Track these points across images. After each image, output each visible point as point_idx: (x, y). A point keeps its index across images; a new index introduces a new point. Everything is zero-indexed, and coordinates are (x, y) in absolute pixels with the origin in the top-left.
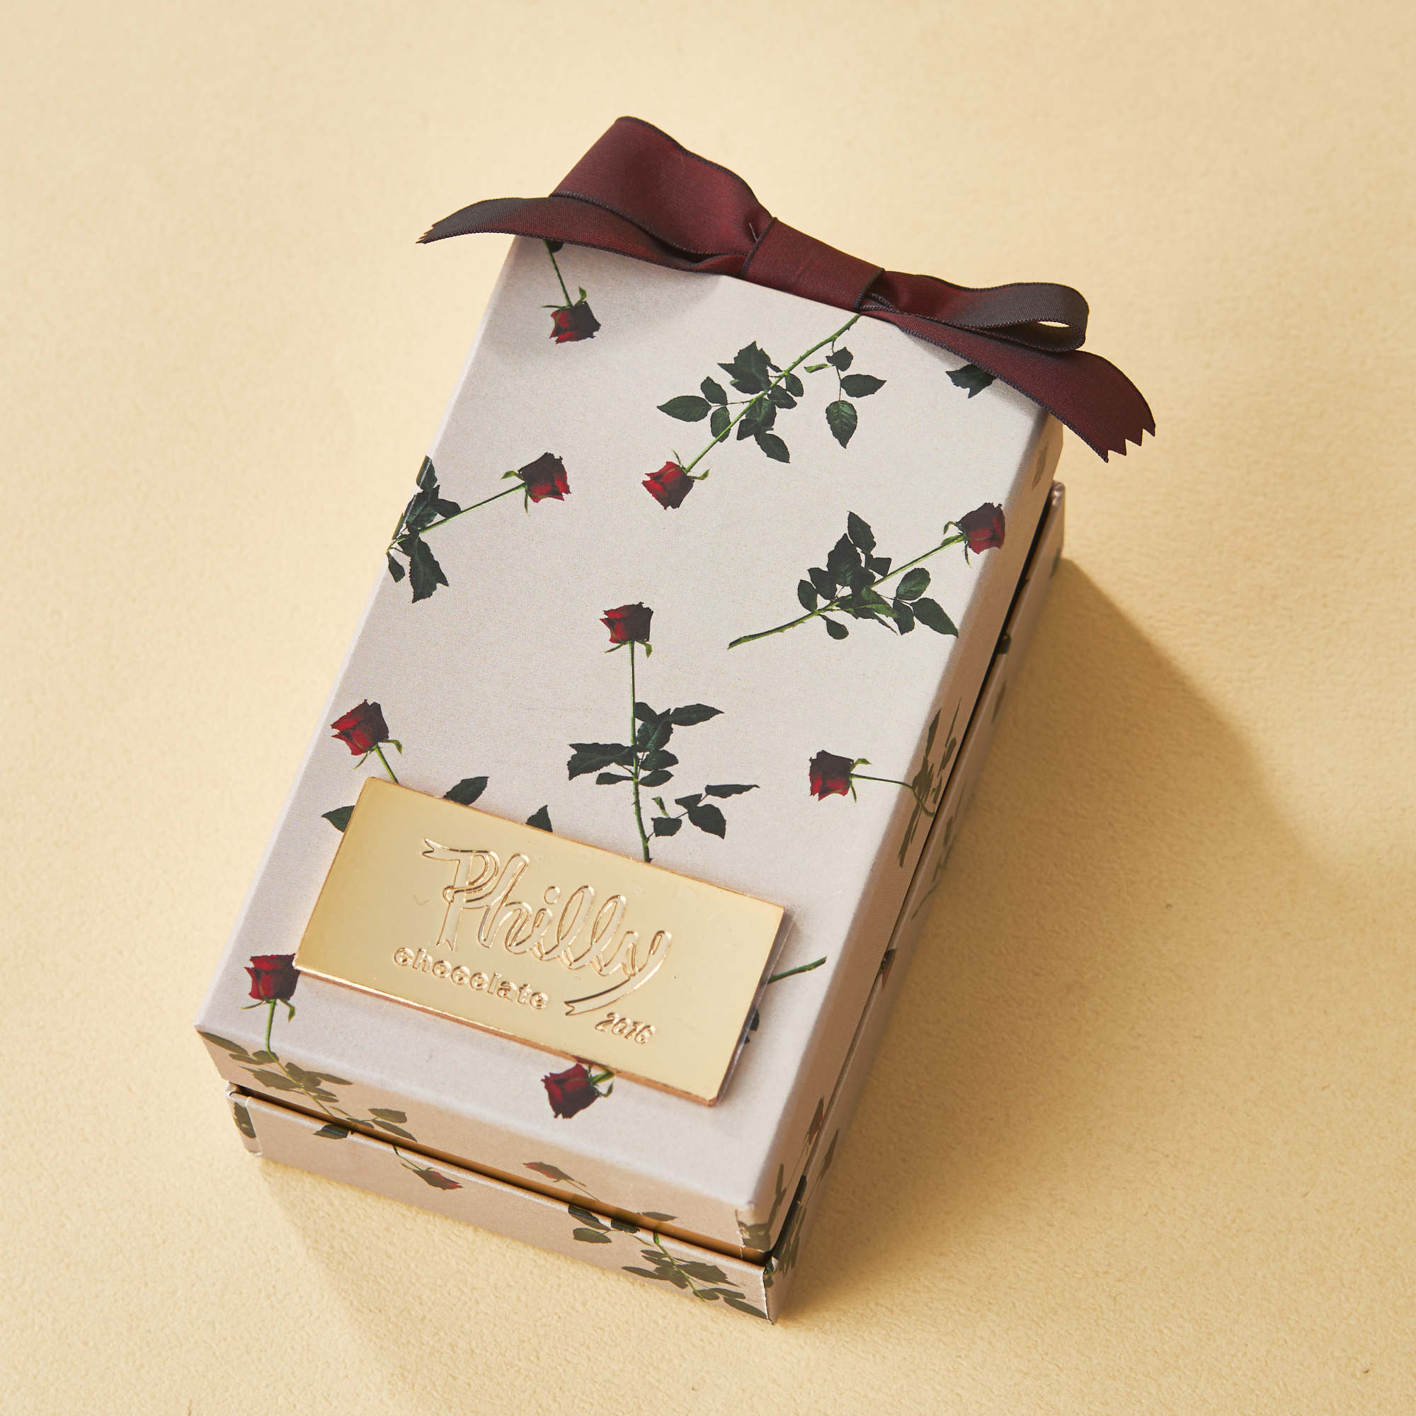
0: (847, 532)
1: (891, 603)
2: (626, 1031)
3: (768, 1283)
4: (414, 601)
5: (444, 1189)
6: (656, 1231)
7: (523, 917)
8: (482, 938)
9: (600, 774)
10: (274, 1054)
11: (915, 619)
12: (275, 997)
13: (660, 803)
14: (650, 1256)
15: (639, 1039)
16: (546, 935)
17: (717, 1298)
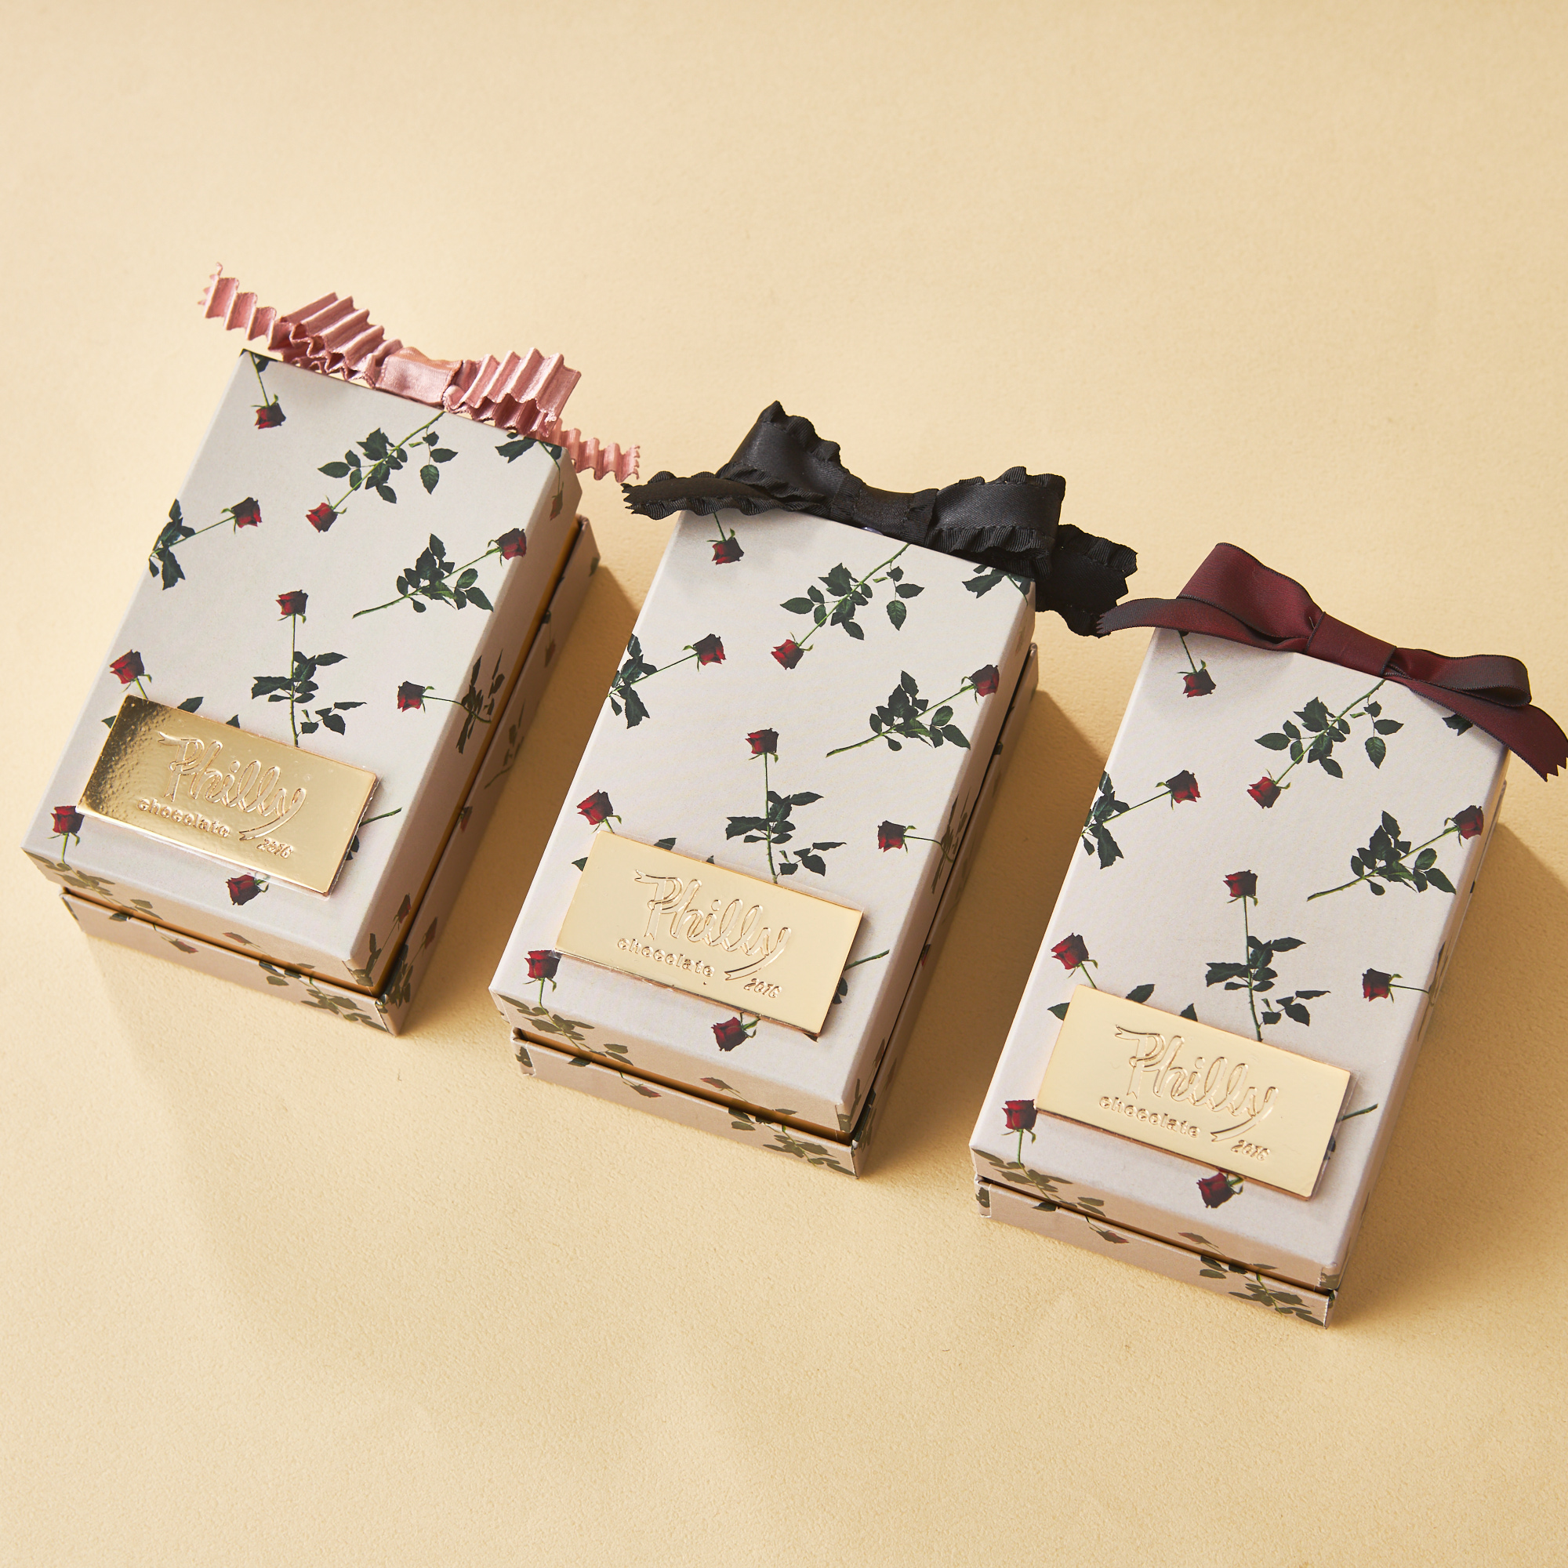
0: (1381, 824)
1: (1412, 871)
2: (1251, 1153)
3: (1329, 1306)
4: (1101, 868)
5: (1115, 1242)
6: (1258, 1273)
7: (1182, 1077)
8: (1156, 1091)
9: (1227, 984)
10: (1022, 1165)
11: (1428, 882)
12: (1023, 1128)
13: (1267, 1002)
14: (1251, 1287)
15: (1260, 1157)
16: (1196, 1089)
17: (1292, 1313)
